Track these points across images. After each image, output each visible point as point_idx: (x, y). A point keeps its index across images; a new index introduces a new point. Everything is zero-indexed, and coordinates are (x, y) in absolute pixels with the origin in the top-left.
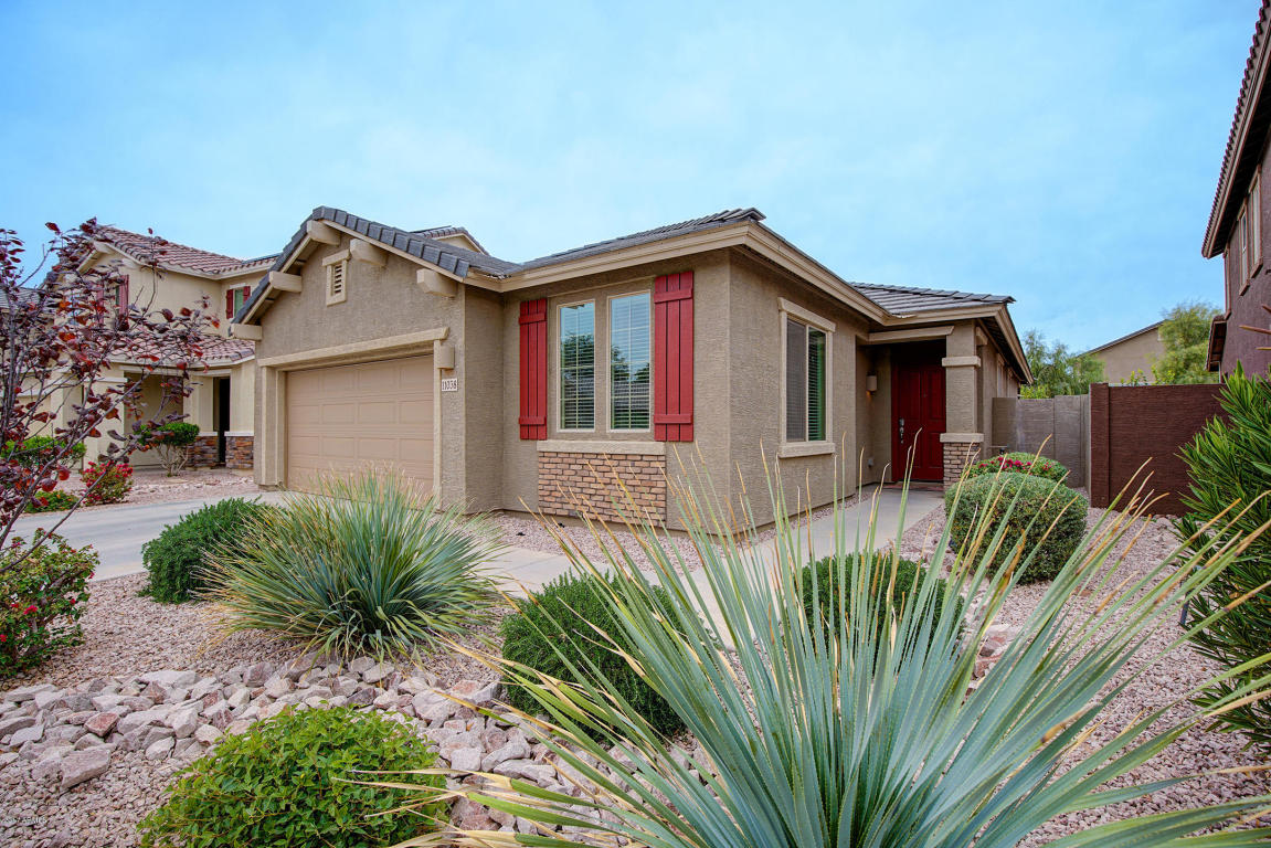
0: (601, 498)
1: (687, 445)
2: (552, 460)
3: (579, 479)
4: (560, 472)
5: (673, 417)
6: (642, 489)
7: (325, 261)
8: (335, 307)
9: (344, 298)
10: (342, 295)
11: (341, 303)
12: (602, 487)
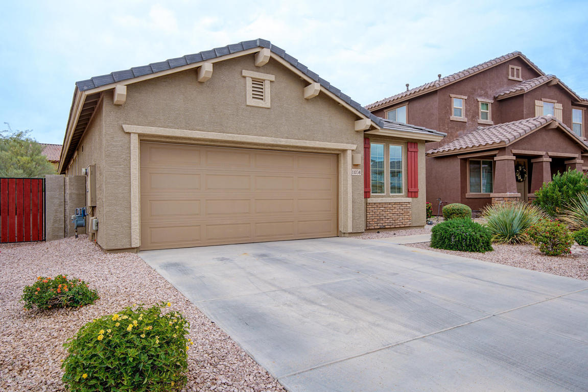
0: (392, 219)
1: (417, 198)
3: (384, 213)
4: (376, 211)
5: (413, 189)
6: (405, 214)
7: (245, 73)
8: (256, 109)
9: (269, 106)
10: (267, 103)
11: (265, 108)
12: (392, 215)
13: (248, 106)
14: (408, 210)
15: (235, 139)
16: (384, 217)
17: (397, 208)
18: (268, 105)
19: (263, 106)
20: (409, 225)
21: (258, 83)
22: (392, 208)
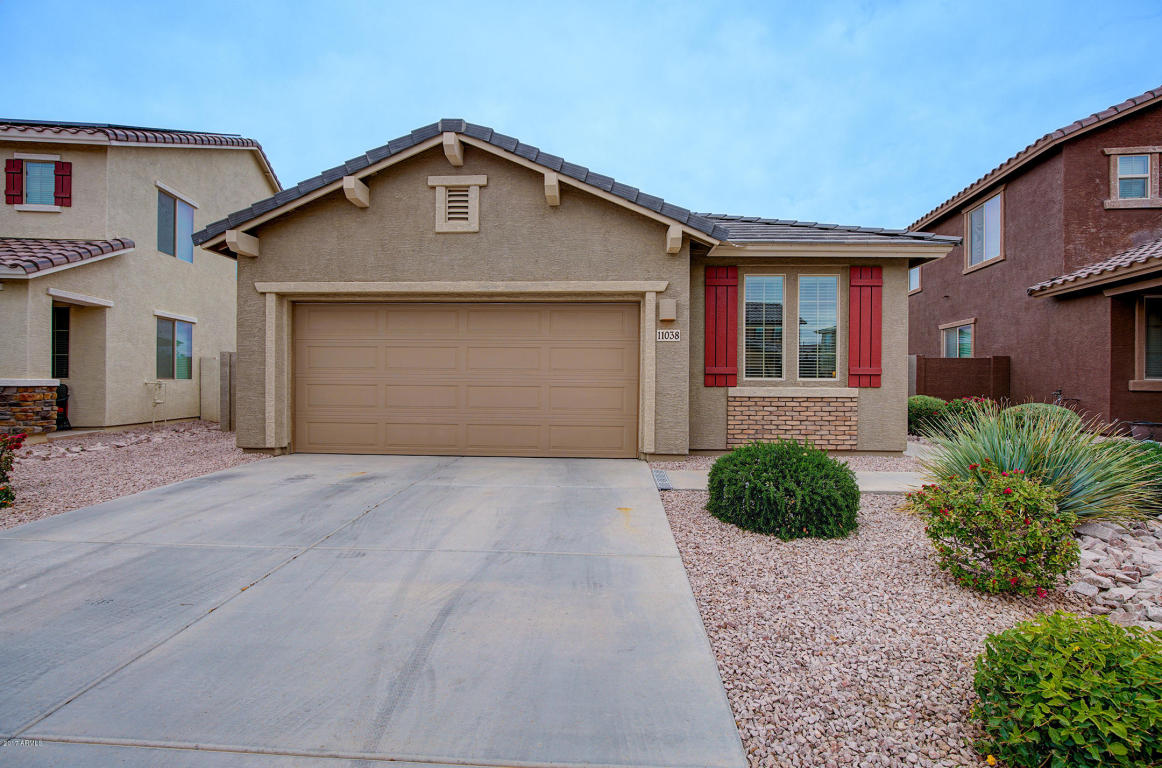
0: (798, 432)
1: (876, 390)
2: (743, 404)
3: (773, 418)
4: (753, 413)
5: (865, 369)
6: (837, 423)
7: (433, 180)
8: (452, 236)
9: (477, 229)
10: (472, 224)
11: (469, 233)
12: (798, 423)
13: (439, 233)
14: (847, 414)
15: (413, 290)
16: (774, 427)
17: (815, 409)
18: (475, 227)
19: (465, 230)
20: (849, 447)
21: (457, 193)
22: (799, 409)
